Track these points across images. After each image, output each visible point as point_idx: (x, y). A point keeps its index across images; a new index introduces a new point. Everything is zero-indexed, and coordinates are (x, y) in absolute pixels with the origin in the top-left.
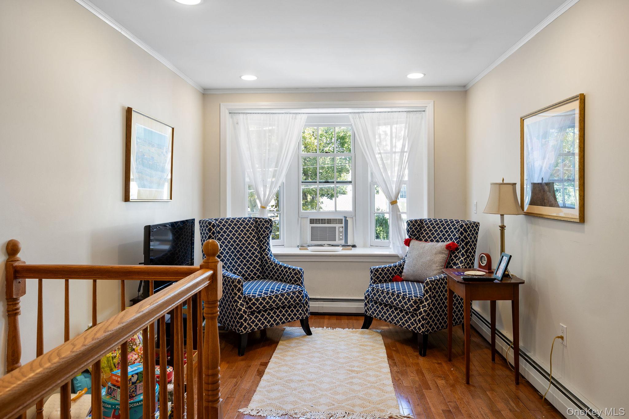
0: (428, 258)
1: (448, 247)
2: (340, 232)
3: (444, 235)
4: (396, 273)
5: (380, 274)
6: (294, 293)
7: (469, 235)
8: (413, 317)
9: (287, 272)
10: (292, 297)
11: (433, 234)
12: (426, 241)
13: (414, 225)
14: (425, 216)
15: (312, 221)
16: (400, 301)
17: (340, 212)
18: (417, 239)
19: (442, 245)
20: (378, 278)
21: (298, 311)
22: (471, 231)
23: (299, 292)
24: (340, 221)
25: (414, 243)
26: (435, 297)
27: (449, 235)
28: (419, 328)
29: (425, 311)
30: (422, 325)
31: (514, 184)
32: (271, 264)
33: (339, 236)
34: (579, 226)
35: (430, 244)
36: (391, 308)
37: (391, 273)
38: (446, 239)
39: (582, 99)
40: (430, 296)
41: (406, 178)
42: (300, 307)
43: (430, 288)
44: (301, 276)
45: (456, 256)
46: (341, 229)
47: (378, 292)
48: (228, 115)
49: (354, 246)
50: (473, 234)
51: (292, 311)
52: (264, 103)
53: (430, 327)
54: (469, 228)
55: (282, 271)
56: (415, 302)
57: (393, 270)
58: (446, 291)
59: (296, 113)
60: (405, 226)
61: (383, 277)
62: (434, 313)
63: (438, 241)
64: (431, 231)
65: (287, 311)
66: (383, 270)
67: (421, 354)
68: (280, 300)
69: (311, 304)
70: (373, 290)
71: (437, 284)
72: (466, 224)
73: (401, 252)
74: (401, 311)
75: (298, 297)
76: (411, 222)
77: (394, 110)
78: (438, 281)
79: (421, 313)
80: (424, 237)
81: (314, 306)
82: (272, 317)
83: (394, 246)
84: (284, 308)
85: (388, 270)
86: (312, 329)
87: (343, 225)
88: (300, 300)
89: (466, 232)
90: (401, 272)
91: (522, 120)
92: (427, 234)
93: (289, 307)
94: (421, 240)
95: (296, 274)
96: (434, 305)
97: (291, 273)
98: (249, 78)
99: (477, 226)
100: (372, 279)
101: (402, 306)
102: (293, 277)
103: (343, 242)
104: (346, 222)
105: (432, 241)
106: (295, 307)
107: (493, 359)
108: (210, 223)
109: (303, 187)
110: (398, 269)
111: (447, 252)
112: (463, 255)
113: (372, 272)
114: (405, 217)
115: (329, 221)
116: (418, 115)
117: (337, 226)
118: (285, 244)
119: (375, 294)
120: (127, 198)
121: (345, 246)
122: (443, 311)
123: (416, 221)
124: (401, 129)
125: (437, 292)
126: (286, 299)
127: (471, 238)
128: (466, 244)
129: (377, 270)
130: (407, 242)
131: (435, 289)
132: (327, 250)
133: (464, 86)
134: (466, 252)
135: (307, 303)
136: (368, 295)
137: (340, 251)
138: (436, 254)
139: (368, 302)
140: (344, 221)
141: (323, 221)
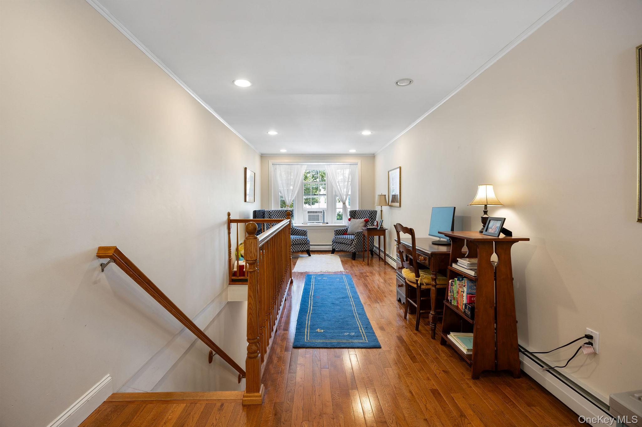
0: (357, 225)
1: (365, 220)
2: (321, 217)
3: (364, 216)
4: (345, 232)
5: (338, 232)
6: (304, 239)
7: (373, 215)
8: (350, 246)
9: (300, 232)
10: (303, 240)
11: (360, 216)
12: (357, 219)
13: (352, 213)
14: (357, 209)
15: (309, 212)
16: (346, 241)
17: (321, 209)
18: (354, 218)
19: (363, 220)
20: (337, 233)
21: (306, 246)
22: (373, 214)
23: (306, 239)
24: (321, 212)
25: (352, 220)
26: (358, 238)
27: (366, 216)
28: (353, 250)
29: (355, 243)
30: (354, 249)
31: (385, 195)
32: (293, 229)
33: (321, 218)
34: (399, 208)
35: (358, 220)
36: (342, 244)
37: (343, 232)
38: (365, 217)
39: (400, 168)
40: (357, 238)
41: (350, 193)
42: (307, 245)
43: (357, 235)
44: (307, 233)
45: (368, 224)
46: (322, 216)
47: (337, 238)
48: (272, 165)
49: (327, 223)
50: (374, 215)
51: (303, 246)
52: (286, 160)
53: (357, 249)
54: (373, 212)
55: (298, 231)
56: (351, 240)
57: (344, 230)
58: (362, 235)
59: (302, 165)
60: (348, 214)
61: (340, 233)
62: (358, 244)
63: (361, 219)
64: (359, 215)
65: (301, 246)
66: (339, 230)
67: (353, 259)
68: (299, 241)
69: (311, 247)
70: (335, 238)
71: (359, 234)
72: (372, 211)
73: (347, 225)
74: (346, 245)
75: (306, 240)
76: (351, 211)
77: (344, 164)
78: (360, 232)
79: (353, 244)
80: (356, 217)
81: (312, 248)
82: (296, 248)
83: (344, 222)
84: (300, 244)
85: (341, 231)
86: (311, 255)
87: (323, 214)
88: (307, 242)
89: (371, 214)
90: (347, 232)
91: (389, 172)
92: (358, 216)
93: (302, 245)
94: (355, 219)
95: (304, 232)
96: (358, 241)
97: (302, 232)
98: (283, 151)
99: (376, 212)
100: (335, 234)
101: (347, 242)
102: (303, 233)
103: (322, 221)
104: (324, 212)
105: (359, 219)
106: (305, 245)
107: (379, 260)
108: (269, 212)
109: (305, 197)
110: (346, 230)
111: (365, 223)
112: (370, 223)
113: (335, 231)
114: (349, 210)
115: (316, 212)
116: (355, 166)
117: (320, 214)
118: (297, 223)
119: (336, 240)
120: (245, 201)
121: (324, 223)
122: (361, 243)
123: (353, 211)
124: (347, 172)
125: (360, 237)
126: (301, 241)
127: (373, 217)
128: (372, 219)
129: (337, 230)
130: (350, 220)
131: (359, 235)
132: (315, 224)
133: (374, 154)
134: (372, 222)
135: (309, 246)
136: (334, 240)
137: (321, 224)
138: (360, 223)
139: (333, 243)
140: (323, 212)
141: (313, 212)
